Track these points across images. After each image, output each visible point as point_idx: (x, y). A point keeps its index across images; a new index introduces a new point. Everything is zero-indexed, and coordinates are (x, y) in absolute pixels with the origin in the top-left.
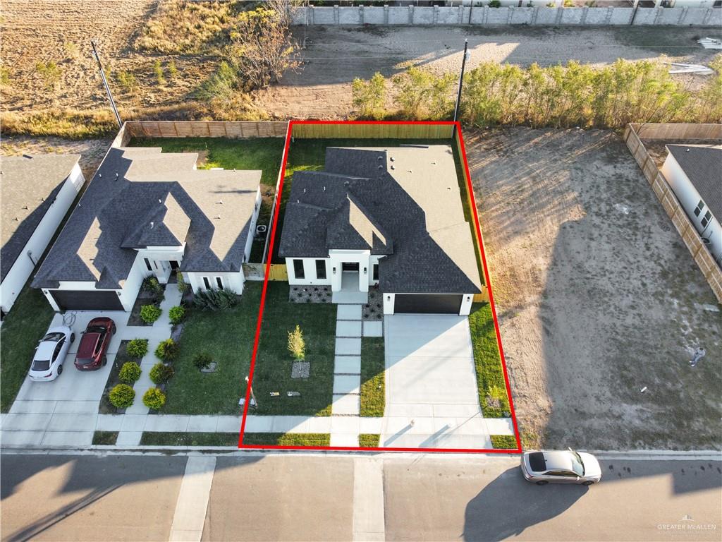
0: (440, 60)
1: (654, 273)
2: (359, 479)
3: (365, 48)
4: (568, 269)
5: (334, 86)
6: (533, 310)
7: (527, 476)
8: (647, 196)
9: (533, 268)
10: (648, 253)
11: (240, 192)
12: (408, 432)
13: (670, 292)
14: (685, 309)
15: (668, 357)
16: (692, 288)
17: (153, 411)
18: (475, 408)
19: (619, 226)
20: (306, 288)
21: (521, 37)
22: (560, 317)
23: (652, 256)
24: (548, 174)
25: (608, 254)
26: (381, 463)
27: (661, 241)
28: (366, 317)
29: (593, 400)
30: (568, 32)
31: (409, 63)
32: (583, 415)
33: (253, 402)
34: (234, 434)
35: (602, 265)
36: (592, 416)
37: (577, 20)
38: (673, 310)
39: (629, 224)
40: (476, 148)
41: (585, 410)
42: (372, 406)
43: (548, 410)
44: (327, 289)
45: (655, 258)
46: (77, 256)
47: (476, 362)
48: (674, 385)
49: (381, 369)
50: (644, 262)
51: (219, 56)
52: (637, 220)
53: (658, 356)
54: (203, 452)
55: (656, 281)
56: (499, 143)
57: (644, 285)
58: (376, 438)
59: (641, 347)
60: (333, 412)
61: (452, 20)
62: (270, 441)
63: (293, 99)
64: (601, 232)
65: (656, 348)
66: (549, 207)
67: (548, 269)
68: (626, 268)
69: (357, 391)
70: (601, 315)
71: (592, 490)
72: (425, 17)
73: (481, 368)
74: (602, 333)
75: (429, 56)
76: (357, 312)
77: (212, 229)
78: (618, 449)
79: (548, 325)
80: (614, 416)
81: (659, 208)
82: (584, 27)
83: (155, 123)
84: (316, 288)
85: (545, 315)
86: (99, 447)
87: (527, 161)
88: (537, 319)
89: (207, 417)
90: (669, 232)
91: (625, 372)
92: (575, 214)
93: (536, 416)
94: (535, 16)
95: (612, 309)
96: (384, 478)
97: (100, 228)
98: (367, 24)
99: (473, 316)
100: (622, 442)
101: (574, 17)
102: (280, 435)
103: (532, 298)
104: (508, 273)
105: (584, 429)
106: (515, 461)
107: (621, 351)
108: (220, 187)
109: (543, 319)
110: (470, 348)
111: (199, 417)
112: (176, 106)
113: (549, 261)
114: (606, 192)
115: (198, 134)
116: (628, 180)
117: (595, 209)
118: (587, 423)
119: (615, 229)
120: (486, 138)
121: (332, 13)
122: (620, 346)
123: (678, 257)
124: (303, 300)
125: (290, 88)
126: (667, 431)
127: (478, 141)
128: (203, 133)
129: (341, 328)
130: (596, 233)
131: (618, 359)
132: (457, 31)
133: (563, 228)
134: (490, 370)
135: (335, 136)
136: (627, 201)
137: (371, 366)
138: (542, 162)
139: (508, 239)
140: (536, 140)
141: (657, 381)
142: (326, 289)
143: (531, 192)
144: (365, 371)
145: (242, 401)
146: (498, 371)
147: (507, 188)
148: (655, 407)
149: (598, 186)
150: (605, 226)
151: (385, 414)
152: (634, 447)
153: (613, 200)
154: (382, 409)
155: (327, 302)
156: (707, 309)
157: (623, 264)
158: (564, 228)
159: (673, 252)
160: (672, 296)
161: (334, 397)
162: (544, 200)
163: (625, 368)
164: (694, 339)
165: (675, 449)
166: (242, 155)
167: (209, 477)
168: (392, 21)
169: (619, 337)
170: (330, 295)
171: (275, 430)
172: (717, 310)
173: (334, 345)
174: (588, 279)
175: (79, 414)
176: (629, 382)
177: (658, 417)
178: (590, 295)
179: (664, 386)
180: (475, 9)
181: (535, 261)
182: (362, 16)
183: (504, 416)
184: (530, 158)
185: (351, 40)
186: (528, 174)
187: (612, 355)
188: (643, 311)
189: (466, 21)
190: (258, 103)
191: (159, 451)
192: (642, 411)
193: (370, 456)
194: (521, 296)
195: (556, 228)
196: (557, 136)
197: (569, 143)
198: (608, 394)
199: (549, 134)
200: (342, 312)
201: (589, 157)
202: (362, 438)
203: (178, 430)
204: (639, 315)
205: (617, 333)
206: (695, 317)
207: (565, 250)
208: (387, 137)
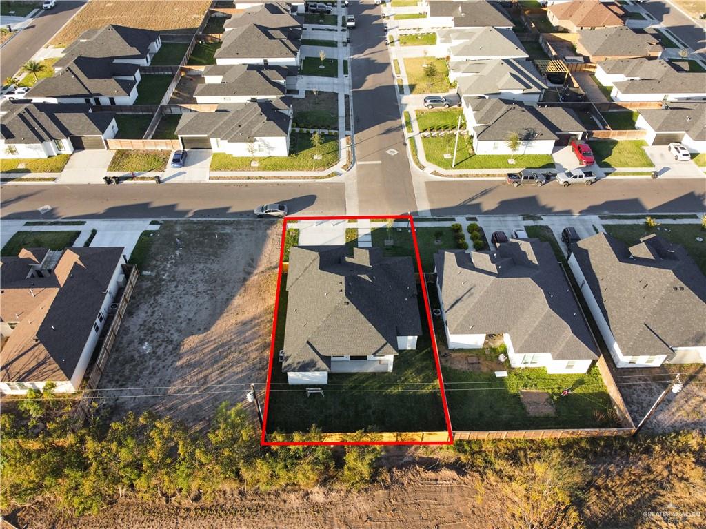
1: (164, 294)
4: (221, 296)
10: (156, 308)
13: (163, 283)
14: (162, 273)
16: (147, 285)
19: (161, 331)
25: (185, 308)
27: (139, 318)
33: (410, 231)
42: (352, 231)
58: (349, 222)
60: (370, 229)
62: (398, 219)
69: (359, 236)
86: (472, 217)
89: (429, 226)
92: (191, 342)
111: (432, 226)
114: (147, 367)
117: (170, 348)
119: (166, 329)
130: (183, 325)
133: (207, 329)
136: (137, 356)
139: (253, 319)
143: (215, 366)
151: (345, 229)
154: (347, 231)
156: (149, 273)
161: (370, 234)
167: (419, 210)
183: (289, 229)
202: (356, 222)
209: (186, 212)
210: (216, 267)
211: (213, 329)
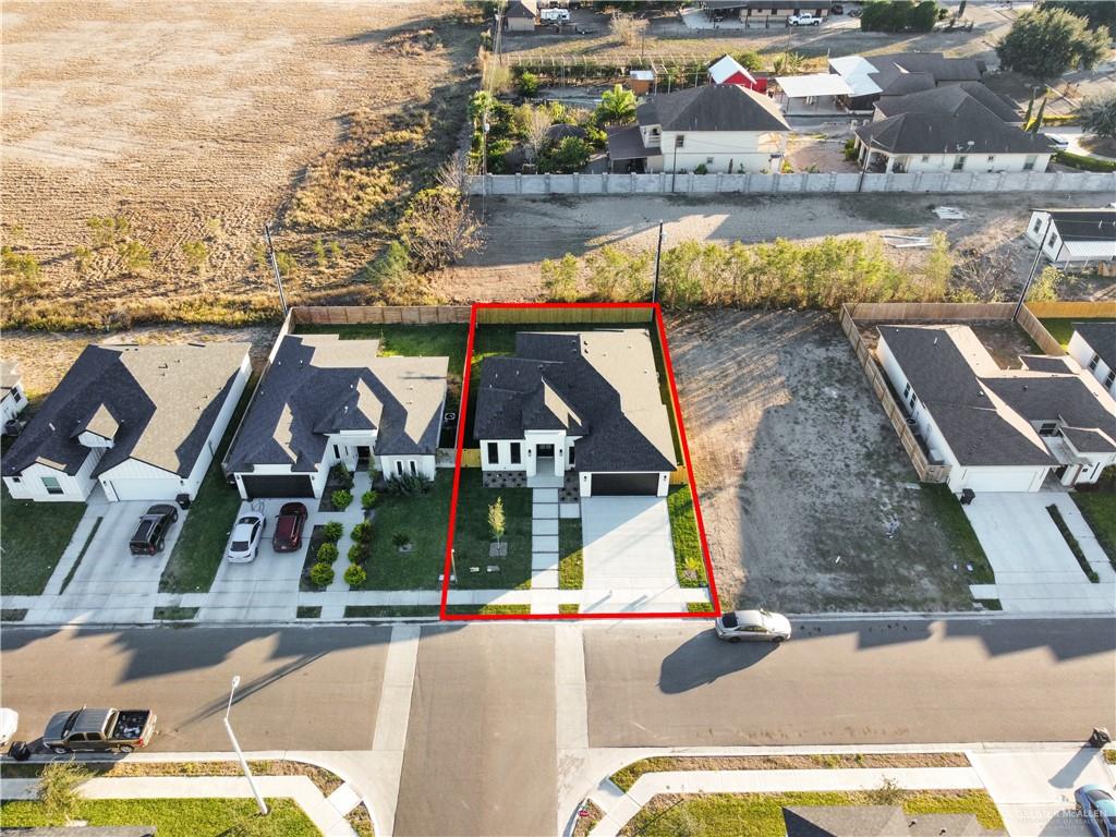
0: (638, 235)
1: (858, 455)
2: (560, 642)
3: (553, 222)
4: (770, 452)
5: (519, 266)
6: (733, 490)
7: (720, 634)
8: (859, 380)
9: (735, 451)
10: (854, 436)
11: (428, 378)
12: (607, 601)
13: (873, 472)
14: (886, 488)
15: (865, 531)
16: (896, 468)
17: (354, 588)
18: (673, 580)
19: (827, 410)
20: (500, 473)
21: (732, 208)
22: (759, 498)
23: (857, 438)
24: (755, 358)
25: (813, 438)
26: (581, 628)
27: (869, 424)
28: (562, 499)
29: (788, 570)
30: (785, 201)
31: (603, 239)
32: (778, 584)
33: (453, 578)
34: (436, 607)
35: (806, 447)
36: (786, 584)
37: (797, 187)
38: (875, 488)
39: (837, 408)
40: (678, 332)
41: (780, 579)
42: (571, 580)
43: (744, 580)
44: (522, 474)
45: (861, 440)
46: (274, 440)
47: (674, 539)
48: (868, 555)
49: (579, 547)
50: (849, 444)
51: (385, 233)
52: (846, 403)
53: (855, 531)
54: (407, 622)
55: (859, 462)
56: (702, 326)
57: (847, 466)
58: (576, 607)
59: (839, 523)
60: (533, 585)
61: (653, 188)
62: (472, 612)
63: (474, 281)
64: (808, 416)
65: (855, 524)
66: (754, 391)
67: (749, 452)
68: (829, 450)
69: (556, 567)
70: (801, 495)
71: (783, 647)
72: (621, 185)
73: (679, 544)
74: (801, 510)
75: (626, 230)
76: (554, 495)
77: (405, 413)
78: (810, 612)
79: (746, 504)
80: (808, 584)
81: (870, 391)
82: (804, 195)
83: (324, 309)
84: (510, 474)
85: (744, 495)
86: (304, 620)
87: (732, 345)
88: (737, 500)
89: (408, 592)
90: (878, 415)
91: (821, 546)
92: (781, 398)
93: (731, 586)
94: (748, 183)
95: (813, 489)
96: (584, 641)
97: (292, 413)
98: (554, 194)
99: (672, 497)
100: (814, 606)
101: (793, 183)
102: (482, 606)
103: (731, 479)
104: (708, 457)
105: (777, 595)
106: (710, 624)
107: (819, 527)
108: (409, 373)
109: (742, 499)
110: (668, 527)
111: (401, 592)
112: (344, 290)
113: (751, 444)
114: (815, 376)
115: (371, 320)
116: (840, 364)
117: (802, 393)
118: (781, 591)
119: (822, 413)
120: (689, 321)
121: (513, 183)
122: (818, 522)
123: (884, 438)
124: (498, 484)
125: (469, 269)
126: (858, 596)
127: (680, 325)
128: (377, 320)
129: (537, 511)
130: (801, 417)
131: (814, 535)
132: (659, 201)
133: (767, 412)
134: (688, 546)
135: (523, 321)
136: (837, 385)
137: (569, 544)
138: (749, 346)
139: (709, 424)
140: (744, 323)
141: (852, 552)
142: (520, 475)
143: (735, 377)
144: (563, 549)
145: (442, 578)
146: (695, 547)
147: (709, 374)
148: (849, 575)
149: (807, 370)
150: (812, 410)
151: (584, 586)
152: (826, 610)
153: (822, 384)
154: (581, 583)
155: (523, 486)
156: (908, 487)
157: (828, 446)
158: (769, 412)
159: (881, 434)
160: (875, 476)
161: (533, 573)
162: (749, 385)
163: (822, 542)
164: (892, 514)
165: (865, 611)
166: (422, 342)
167: (415, 643)
168: (583, 190)
169: (817, 515)
170: (525, 479)
171: (476, 603)
172: (918, 488)
173: (531, 526)
174: (790, 461)
175: (280, 592)
176: (824, 554)
177: (850, 584)
178: (790, 476)
179: (859, 557)
180: (678, 177)
181: (736, 445)
182: (548, 185)
183: (700, 586)
184: (734, 342)
185: (537, 213)
186: (733, 358)
187: (809, 530)
188: (843, 491)
189: (668, 189)
190: (435, 285)
191: (363, 622)
192: (835, 579)
193: (570, 623)
194: (721, 478)
195: (760, 413)
196: (767, 317)
197: (779, 325)
198: (804, 565)
199: (758, 316)
200: (537, 496)
201: (801, 340)
202: (562, 607)
203: (381, 604)
204: (840, 494)
205: (816, 511)
206: (895, 494)
207: (768, 434)
208: (580, 321)
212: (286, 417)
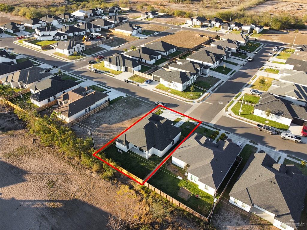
92: (105, 125)
202: (184, 117)
209: (137, 96)
210: (129, 111)
211: (113, 125)
212: (224, 148)
